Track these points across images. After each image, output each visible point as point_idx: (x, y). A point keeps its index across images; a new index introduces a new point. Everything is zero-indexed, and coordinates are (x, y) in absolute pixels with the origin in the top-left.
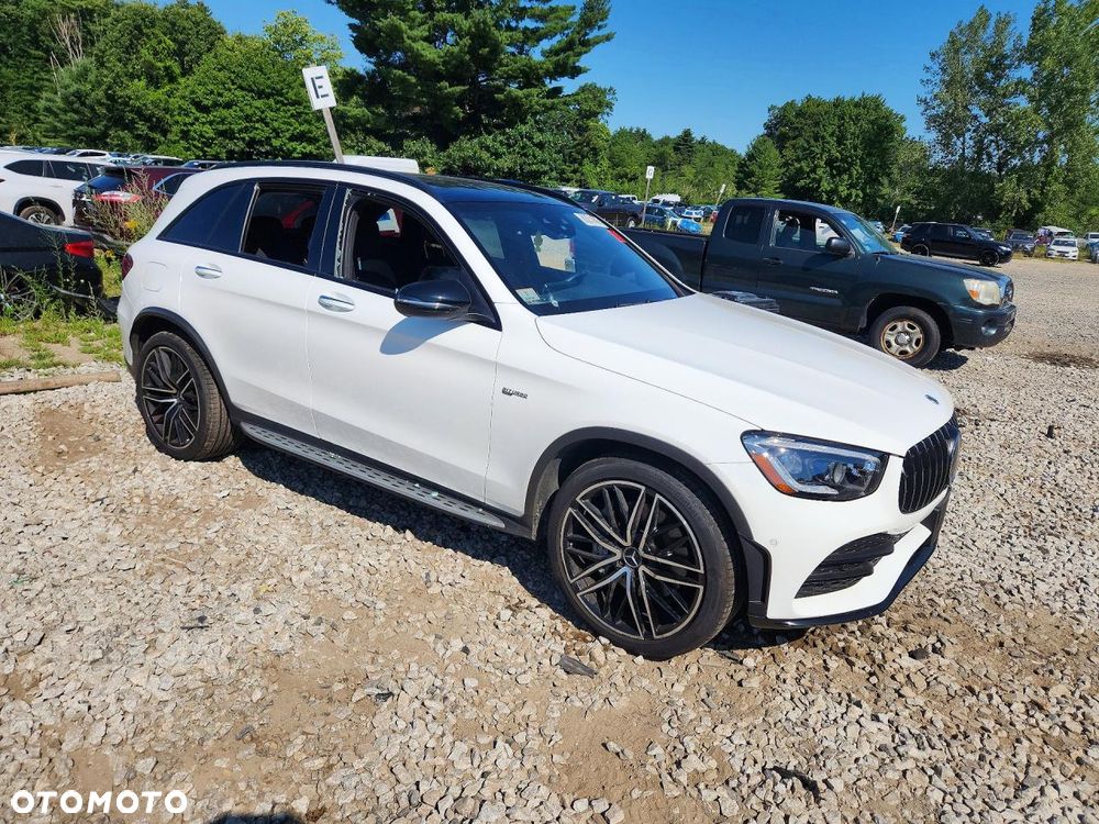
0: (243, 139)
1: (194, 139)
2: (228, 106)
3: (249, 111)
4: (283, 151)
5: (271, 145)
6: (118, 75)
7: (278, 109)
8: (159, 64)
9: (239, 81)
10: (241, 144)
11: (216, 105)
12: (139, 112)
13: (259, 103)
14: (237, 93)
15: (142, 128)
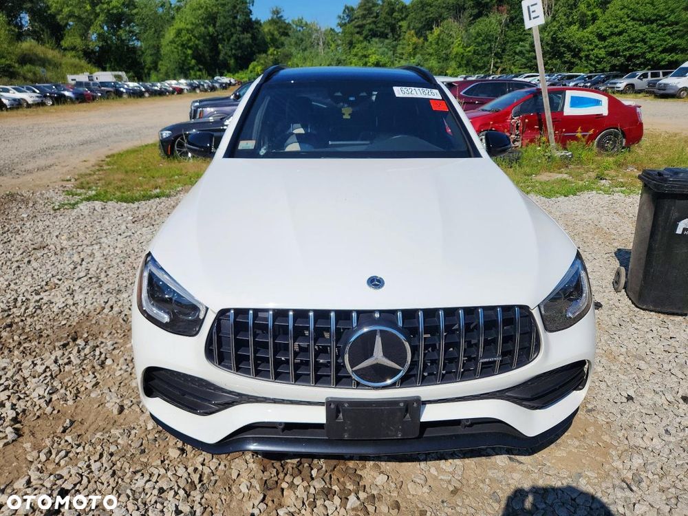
0: (625, 56)
1: (591, 60)
2: (620, 33)
3: (634, 34)
4: (654, 61)
5: (645, 58)
6: (561, 25)
7: (659, 31)
8: (589, 13)
9: (634, 15)
10: (622, 60)
11: (612, 34)
12: (568, 47)
13: (643, 29)
14: (630, 23)
15: (568, 56)
